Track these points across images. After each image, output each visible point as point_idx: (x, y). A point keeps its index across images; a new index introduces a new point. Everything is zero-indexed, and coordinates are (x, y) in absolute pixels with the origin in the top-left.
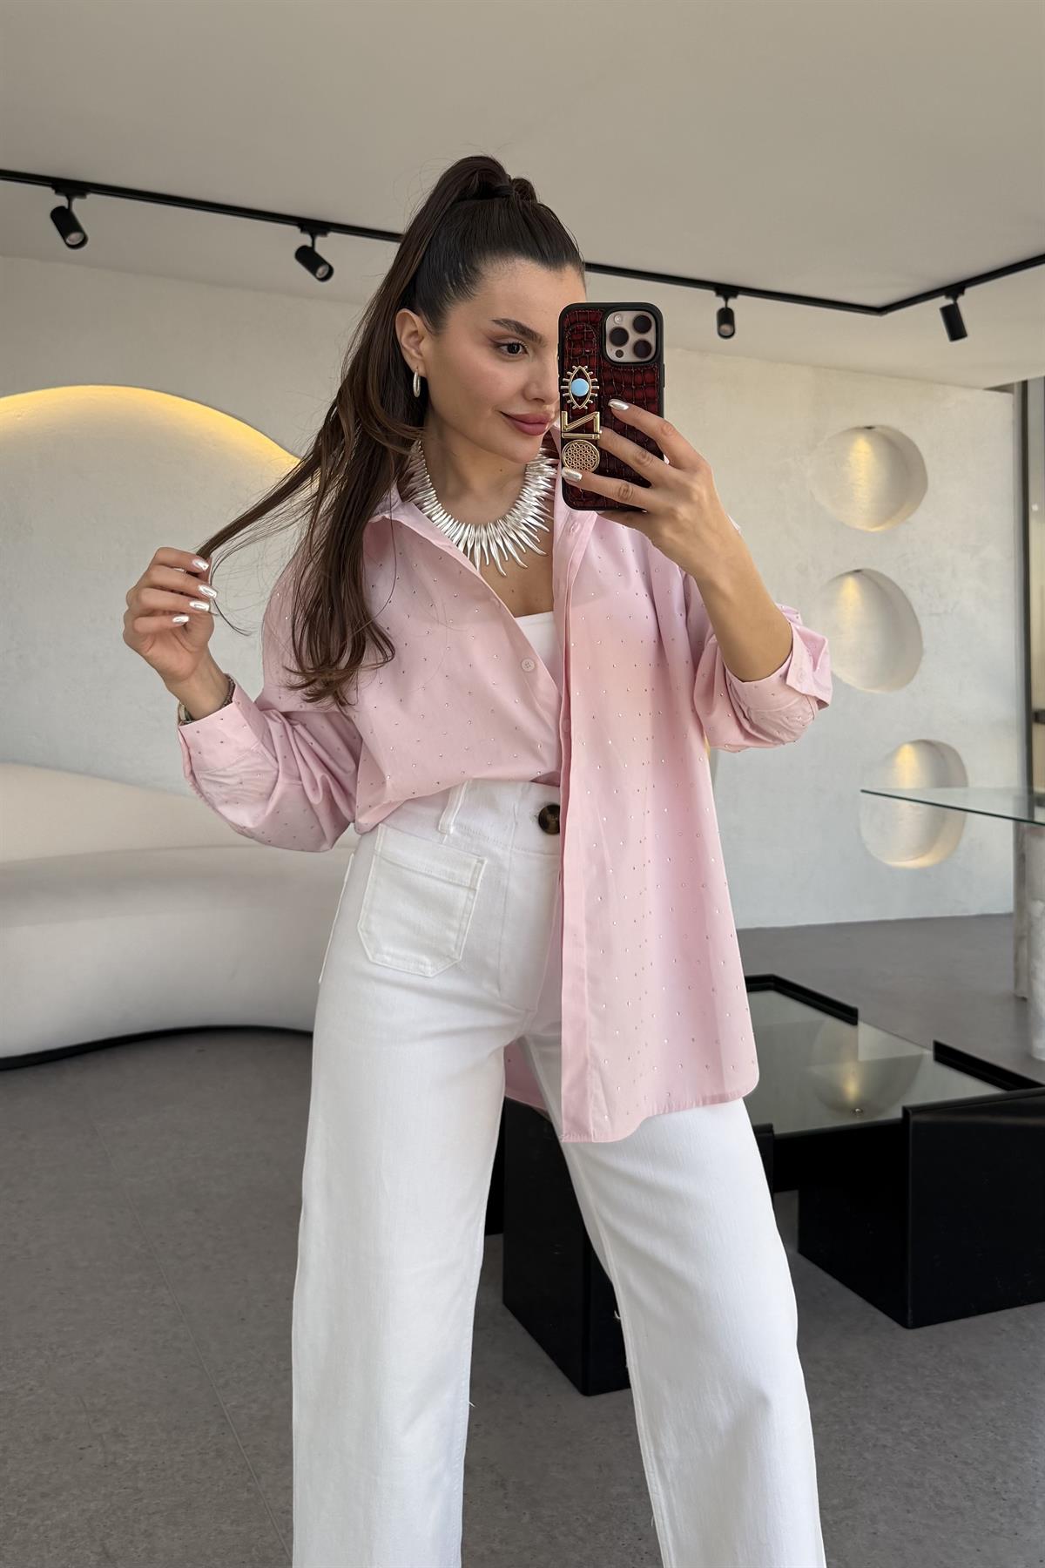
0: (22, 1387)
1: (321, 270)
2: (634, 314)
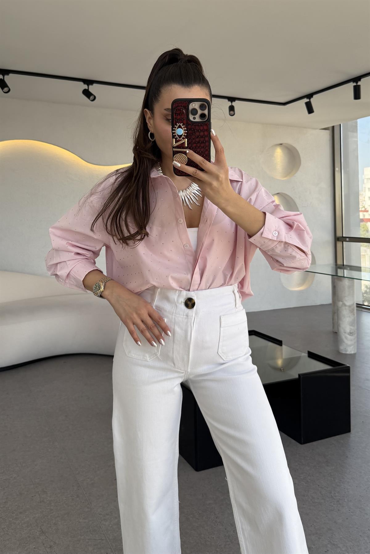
0: (12, 477)
1: (92, 97)
2: (199, 103)
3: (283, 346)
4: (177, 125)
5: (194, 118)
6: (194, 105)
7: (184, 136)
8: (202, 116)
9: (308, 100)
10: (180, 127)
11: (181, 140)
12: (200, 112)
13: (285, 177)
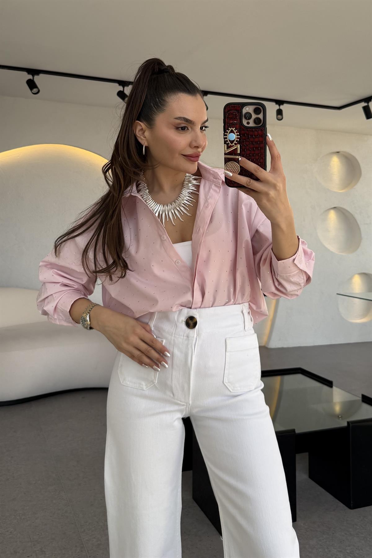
2: (254, 107)
3: (334, 388)
4: (229, 130)
5: (248, 123)
6: (247, 109)
7: (236, 141)
8: (257, 121)
9: (366, 104)
10: (232, 131)
11: (233, 146)
12: (254, 116)
13: (343, 189)
